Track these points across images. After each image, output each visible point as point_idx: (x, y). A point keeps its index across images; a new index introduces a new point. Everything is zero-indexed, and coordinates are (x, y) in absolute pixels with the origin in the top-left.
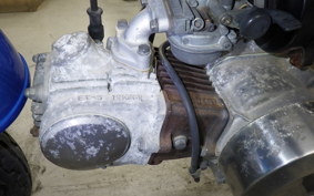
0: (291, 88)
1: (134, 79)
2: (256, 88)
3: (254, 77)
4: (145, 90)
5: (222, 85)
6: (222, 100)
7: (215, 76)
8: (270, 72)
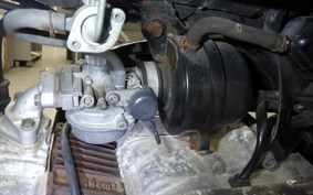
0: (195, 173)
1: (15, 157)
2: (159, 172)
3: (159, 160)
4: (25, 170)
5: (127, 167)
6: (123, 185)
7: (122, 157)
8: (177, 155)
